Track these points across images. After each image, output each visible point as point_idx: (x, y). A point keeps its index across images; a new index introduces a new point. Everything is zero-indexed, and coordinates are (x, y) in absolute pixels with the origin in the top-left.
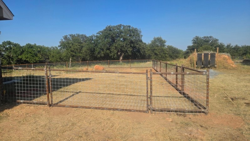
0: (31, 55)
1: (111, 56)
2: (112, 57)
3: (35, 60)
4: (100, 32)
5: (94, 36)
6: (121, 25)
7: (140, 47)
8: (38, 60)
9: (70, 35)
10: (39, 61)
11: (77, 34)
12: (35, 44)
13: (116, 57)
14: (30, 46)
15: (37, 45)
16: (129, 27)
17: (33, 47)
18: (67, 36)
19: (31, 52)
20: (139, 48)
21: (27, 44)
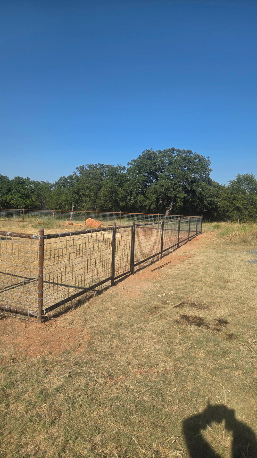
0: (20, 195)
1: (146, 206)
2: (147, 208)
3: (25, 204)
4: (134, 161)
5: (120, 167)
6: (173, 149)
7: (203, 193)
8: (30, 203)
9: (89, 166)
10: (31, 205)
11: (99, 164)
12: (28, 177)
13: (154, 208)
14: (20, 182)
15: (32, 179)
16: (190, 152)
17: (24, 182)
18: (83, 166)
19: (20, 191)
20: (201, 194)
21: (16, 178)
